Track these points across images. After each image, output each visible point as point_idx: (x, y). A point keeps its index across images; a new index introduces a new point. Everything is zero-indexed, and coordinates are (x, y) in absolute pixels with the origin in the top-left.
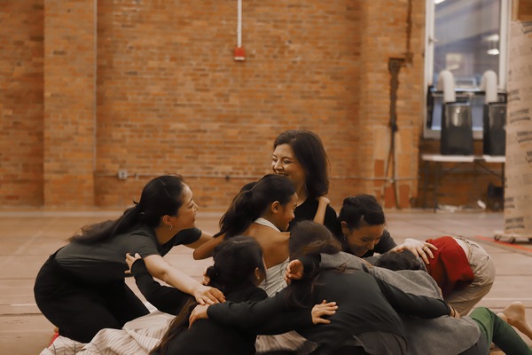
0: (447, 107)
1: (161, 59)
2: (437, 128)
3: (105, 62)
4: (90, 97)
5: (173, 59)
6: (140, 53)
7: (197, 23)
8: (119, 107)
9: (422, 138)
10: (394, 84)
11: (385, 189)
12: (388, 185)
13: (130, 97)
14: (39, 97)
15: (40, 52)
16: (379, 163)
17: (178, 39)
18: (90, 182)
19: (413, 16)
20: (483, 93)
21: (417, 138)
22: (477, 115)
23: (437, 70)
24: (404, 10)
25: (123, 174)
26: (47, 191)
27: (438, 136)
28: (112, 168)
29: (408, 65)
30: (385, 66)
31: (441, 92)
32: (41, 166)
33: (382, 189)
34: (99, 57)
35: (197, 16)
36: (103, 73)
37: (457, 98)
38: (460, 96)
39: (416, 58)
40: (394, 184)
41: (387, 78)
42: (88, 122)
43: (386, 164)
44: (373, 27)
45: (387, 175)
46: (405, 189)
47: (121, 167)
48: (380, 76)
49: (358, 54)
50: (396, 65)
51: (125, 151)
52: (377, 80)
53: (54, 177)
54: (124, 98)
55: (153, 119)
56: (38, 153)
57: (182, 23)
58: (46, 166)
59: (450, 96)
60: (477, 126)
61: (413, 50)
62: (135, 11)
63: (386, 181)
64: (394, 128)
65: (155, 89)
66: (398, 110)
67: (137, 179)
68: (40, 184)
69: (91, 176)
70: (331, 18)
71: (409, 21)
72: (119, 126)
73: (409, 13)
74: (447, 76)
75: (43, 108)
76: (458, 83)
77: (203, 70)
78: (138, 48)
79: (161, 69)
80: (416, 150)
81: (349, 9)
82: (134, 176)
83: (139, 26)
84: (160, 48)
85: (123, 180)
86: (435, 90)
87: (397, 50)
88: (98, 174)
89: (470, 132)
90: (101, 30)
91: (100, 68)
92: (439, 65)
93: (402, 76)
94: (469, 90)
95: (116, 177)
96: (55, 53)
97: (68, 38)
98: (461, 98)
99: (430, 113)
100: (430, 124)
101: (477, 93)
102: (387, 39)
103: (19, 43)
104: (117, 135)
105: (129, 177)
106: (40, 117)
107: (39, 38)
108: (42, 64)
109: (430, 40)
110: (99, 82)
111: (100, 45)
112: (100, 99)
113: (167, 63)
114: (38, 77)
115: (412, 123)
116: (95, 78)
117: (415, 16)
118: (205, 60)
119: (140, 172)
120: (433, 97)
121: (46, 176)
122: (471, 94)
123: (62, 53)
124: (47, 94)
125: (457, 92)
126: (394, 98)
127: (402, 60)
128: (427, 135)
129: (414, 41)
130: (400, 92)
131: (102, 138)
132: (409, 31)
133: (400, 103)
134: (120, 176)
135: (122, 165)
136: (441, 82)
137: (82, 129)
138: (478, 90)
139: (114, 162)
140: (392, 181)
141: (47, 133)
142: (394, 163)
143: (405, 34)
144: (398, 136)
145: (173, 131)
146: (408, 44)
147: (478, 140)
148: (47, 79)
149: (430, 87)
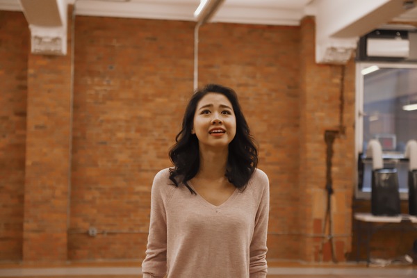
0: (375, 173)
1: (128, 130)
2: (367, 189)
3: (79, 134)
4: (66, 164)
5: (138, 130)
6: (109, 126)
7: (159, 100)
8: (91, 173)
9: (354, 198)
10: (330, 153)
11: (323, 245)
12: (326, 241)
13: (100, 163)
14: (21, 164)
15: (24, 126)
16: (318, 222)
17: (143, 113)
18: (64, 240)
19: (345, 94)
20: (407, 160)
21: (350, 200)
22: (403, 179)
23: (366, 139)
24: (337, 90)
25: (94, 231)
26: (26, 248)
27: (369, 197)
28: (83, 225)
29: (342, 136)
30: (321, 137)
31: (370, 159)
32: (21, 225)
33: (320, 245)
34: (74, 129)
35: (160, 95)
36: (77, 143)
37: (384, 164)
38: (387, 162)
39: (348, 130)
40: (331, 240)
41: (323, 147)
42: (63, 187)
43: (323, 223)
44: (311, 104)
45: (324, 232)
46: (340, 244)
47: (92, 225)
48: (317, 146)
49: (297, 126)
50: (330, 136)
51: (95, 211)
52: (314, 149)
53: (32, 235)
54: (95, 165)
55: (120, 183)
56: (19, 214)
57: (146, 99)
58: (26, 225)
59: (378, 163)
60: (403, 187)
61: (345, 123)
62: (105, 90)
63: (323, 238)
64: (330, 191)
65: (122, 157)
66: (333, 175)
67: (105, 235)
68: (20, 241)
69: (65, 234)
70: (274, 95)
71: (342, 98)
72: (90, 189)
73: (342, 92)
74: (376, 145)
75: (24, 174)
76: (385, 150)
77: (164, 140)
78: (108, 121)
79: (128, 139)
80: (349, 210)
81: (289, 87)
82: (103, 233)
83: (109, 103)
84: (127, 121)
85: (93, 237)
86: (365, 156)
87: (332, 123)
88: (71, 231)
89: (397, 194)
90: (77, 106)
91: (75, 139)
92: (367, 137)
93: (337, 146)
94: (396, 157)
95: (87, 234)
96: (37, 127)
97: (48, 115)
98: (388, 164)
99: (361, 177)
100: (361, 186)
101: (402, 160)
102: (322, 114)
103: (5, 118)
104: (88, 197)
105: (98, 234)
106: (22, 182)
107: (23, 114)
108: (24, 136)
109: (360, 114)
110: (74, 151)
111: (75, 119)
112: (75, 166)
113: (133, 134)
114: (21, 147)
115: (346, 187)
116: (70, 148)
117: (347, 94)
118: (165, 132)
119: (108, 229)
120: (363, 163)
121: (26, 235)
122: (397, 161)
123: (42, 127)
124: (28, 163)
125: (385, 159)
126: (329, 164)
127: (336, 132)
128: (358, 196)
129: (346, 116)
130: (335, 159)
131: (75, 198)
132: (342, 108)
133: (335, 169)
134: (91, 233)
135: (93, 222)
136: (370, 150)
137: (58, 193)
138: (402, 156)
139: (85, 220)
140: (328, 238)
141: (27, 197)
142: (330, 222)
143: (338, 110)
144: (333, 198)
145: (138, 193)
146: (341, 119)
147: (404, 201)
148: (29, 150)
149: (360, 155)
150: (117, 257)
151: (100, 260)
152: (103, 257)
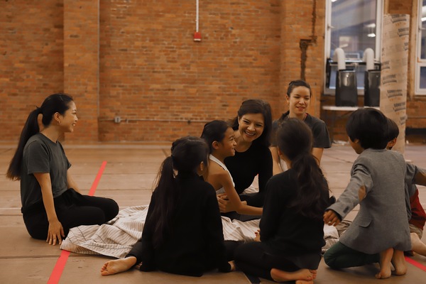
0: (340, 73)
1: (143, 40)
2: (333, 87)
3: (105, 43)
4: (96, 66)
5: (151, 40)
6: (129, 36)
7: (168, 15)
8: (115, 74)
9: (322, 94)
10: (304, 57)
13: (122, 66)
14: (61, 67)
15: (61, 36)
17: (155, 26)
18: (96, 125)
20: (364, 64)
21: (319, 94)
22: (360, 79)
23: (333, 48)
24: (311, 7)
25: (118, 119)
27: (334, 93)
28: (111, 115)
29: (314, 44)
30: (298, 45)
31: (336, 63)
34: (101, 39)
35: (168, 11)
36: (104, 50)
37: (347, 67)
38: (348, 65)
39: (319, 39)
41: (299, 53)
42: (94, 84)
44: (289, 18)
47: (116, 114)
48: (294, 51)
49: (279, 37)
50: (305, 44)
51: (119, 104)
52: (292, 55)
54: (118, 67)
55: (138, 82)
57: (158, 15)
59: (342, 66)
60: (360, 86)
61: (316, 34)
62: (125, 7)
65: (139, 61)
66: (306, 75)
67: (127, 123)
69: (96, 121)
70: (260, 12)
71: (314, 14)
72: (115, 86)
73: (314, 8)
74: (340, 52)
75: (63, 74)
76: (347, 56)
77: (173, 48)
78: (128, 33)
79: (144, 47)
80: (319, 103)
81: (272, 5)
82: (126, 121)
83: (128, 18)
84: (143, 33)
85: (118, 124)
86: (332, 61)
87: (306, 33)
88: (100, 119)
89: (356, 90)
90: (102, 20)
91: (102, 46)
92: (335, 44)
93: (309, 52)
94: (355, 61)
95: (113, 121)
96: (71, 36)
97: (80, 26)
98: (349, 67)
99: (328, 77)
100: (328, 85)
101: (360, 63)
102: (299, 26)
103: (47, 30)
104: (113, 93)
105: (122, 121)
107: (60, 26)
108: (62, 44)
109: (328, 27)
110: (101, 57)
111: (101, 31)
112: (102, 68)
113: (148, 43)
114: (60, 53)
116: (98, 54)
117: (318, 11)
118: (173, 41)
119: (129, 118)
120: (330, 66)
122: (356, 64)
123: (76, 36)
124: (66, 65)
125: (347, 63)
126: (303, 67)
127: (309, 41)
128: (325, 93)
129: (317, 27)
130: (308, 63)
131: (103, 95)
132: (314, 21)
133: (307, 70)
134: (116, 121)
136: (336, 56)
137: (89, 88)
138: (361, 61)
139: (112, 111)
143: (311, 23)
145: (152, 90)
146: (313, 31)
147: (361, 96)
148: (66, 54)
149: (328, 60)
150: (137, 140)
151: (124, 141)
152: (126, 139)
